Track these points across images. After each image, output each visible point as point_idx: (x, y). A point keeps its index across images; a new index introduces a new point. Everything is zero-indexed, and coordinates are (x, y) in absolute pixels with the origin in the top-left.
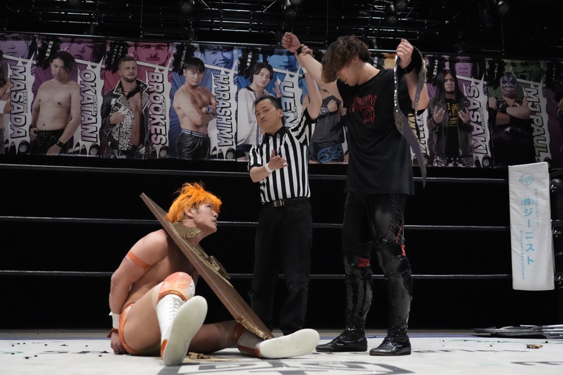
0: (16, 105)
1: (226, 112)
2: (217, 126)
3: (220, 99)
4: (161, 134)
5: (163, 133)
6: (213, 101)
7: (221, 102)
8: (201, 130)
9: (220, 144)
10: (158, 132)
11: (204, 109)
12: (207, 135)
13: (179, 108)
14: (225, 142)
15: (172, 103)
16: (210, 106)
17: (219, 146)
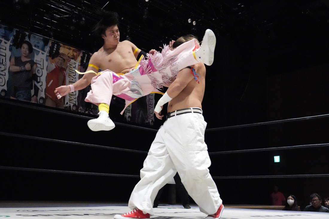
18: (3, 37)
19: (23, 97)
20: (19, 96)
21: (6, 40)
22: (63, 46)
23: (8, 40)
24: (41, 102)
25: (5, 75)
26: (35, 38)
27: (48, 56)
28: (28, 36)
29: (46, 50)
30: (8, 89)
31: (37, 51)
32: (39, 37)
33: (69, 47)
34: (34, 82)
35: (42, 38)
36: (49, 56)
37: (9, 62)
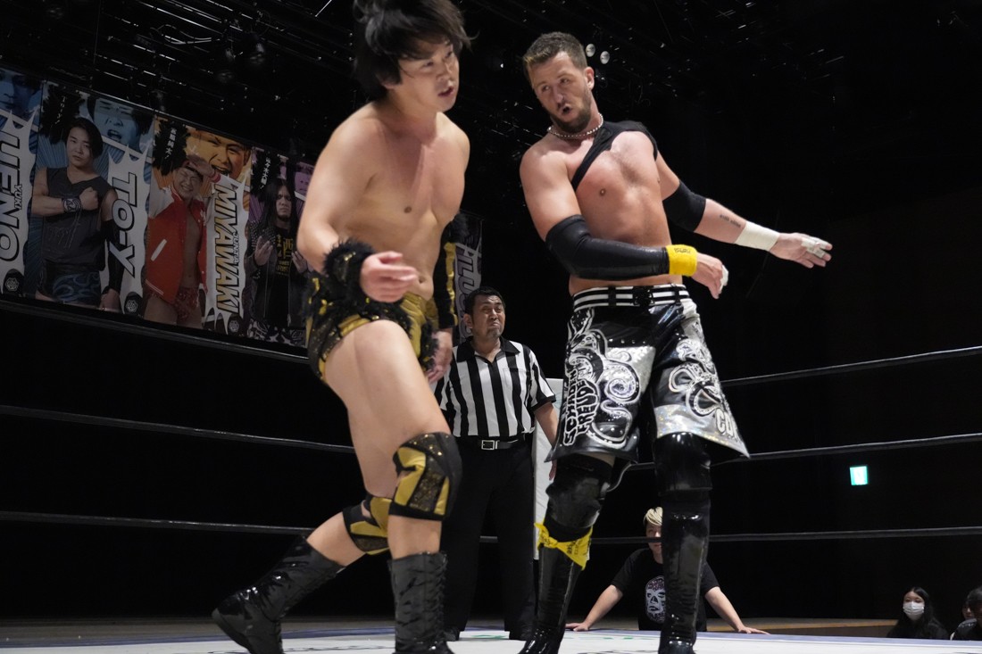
18: (9, 106)
19: (76, 293)
20: (61, 292)
21: (21, 117)
22: (197, 132)
23: (26, 116)
24: (132, 308)
25: (18, 227)
26: (108, 108)
27: (150, 164)
28: (86, 104)
29: (145, 147)
30: (27, 270)
31: (118, 149)
32: (121, 105)
33: (214, 137)
34: (108, 246)
35: (130, 110)
36: (154, 164)
37: (30, 184)
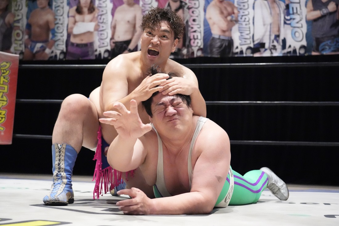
0: (101, 25)
1: (245, 19)
2: (239, 30)
3: (241, 9)
4: (197, 39)
5: (199, 37)
6: (236, 11)
7: (241, 11)
8: (227, 34)
9: (241, 44)
10: (196, 37)
11: (229, 18)
12: (231, 37)
13: (210, 18)
14: (245, 42)
15: (205, 15)
16: (233, 15)
17: (241, 45)
19: (330, 48)
20: (323, 50)
25: (302, 27)
30: (308, 44)
